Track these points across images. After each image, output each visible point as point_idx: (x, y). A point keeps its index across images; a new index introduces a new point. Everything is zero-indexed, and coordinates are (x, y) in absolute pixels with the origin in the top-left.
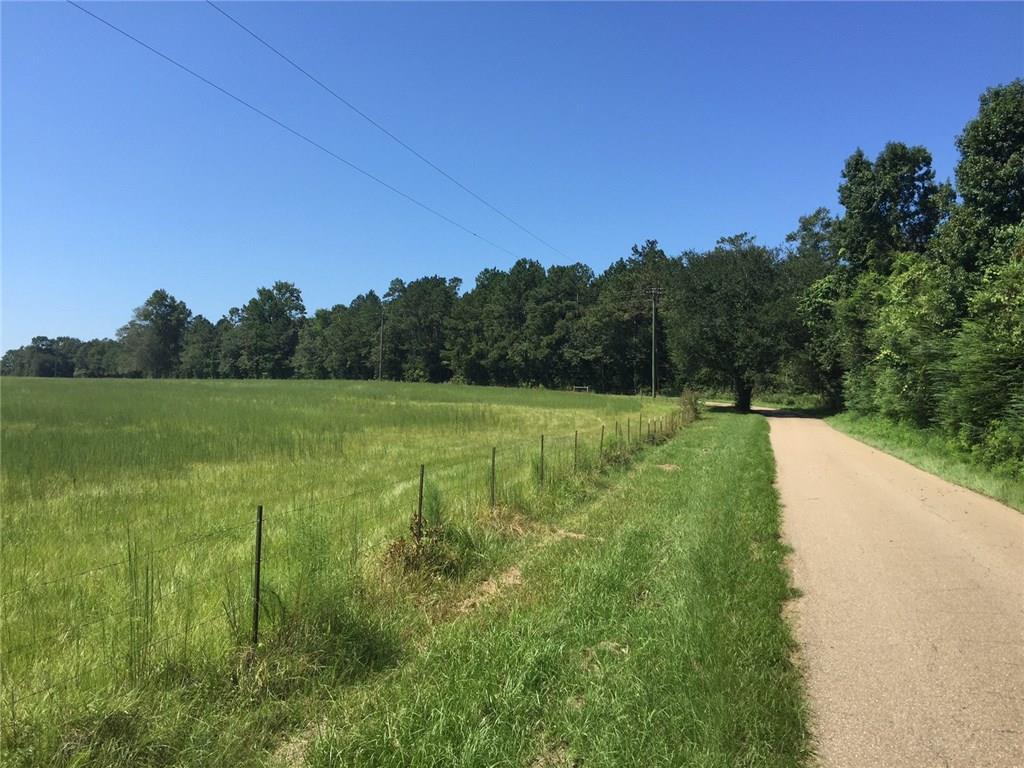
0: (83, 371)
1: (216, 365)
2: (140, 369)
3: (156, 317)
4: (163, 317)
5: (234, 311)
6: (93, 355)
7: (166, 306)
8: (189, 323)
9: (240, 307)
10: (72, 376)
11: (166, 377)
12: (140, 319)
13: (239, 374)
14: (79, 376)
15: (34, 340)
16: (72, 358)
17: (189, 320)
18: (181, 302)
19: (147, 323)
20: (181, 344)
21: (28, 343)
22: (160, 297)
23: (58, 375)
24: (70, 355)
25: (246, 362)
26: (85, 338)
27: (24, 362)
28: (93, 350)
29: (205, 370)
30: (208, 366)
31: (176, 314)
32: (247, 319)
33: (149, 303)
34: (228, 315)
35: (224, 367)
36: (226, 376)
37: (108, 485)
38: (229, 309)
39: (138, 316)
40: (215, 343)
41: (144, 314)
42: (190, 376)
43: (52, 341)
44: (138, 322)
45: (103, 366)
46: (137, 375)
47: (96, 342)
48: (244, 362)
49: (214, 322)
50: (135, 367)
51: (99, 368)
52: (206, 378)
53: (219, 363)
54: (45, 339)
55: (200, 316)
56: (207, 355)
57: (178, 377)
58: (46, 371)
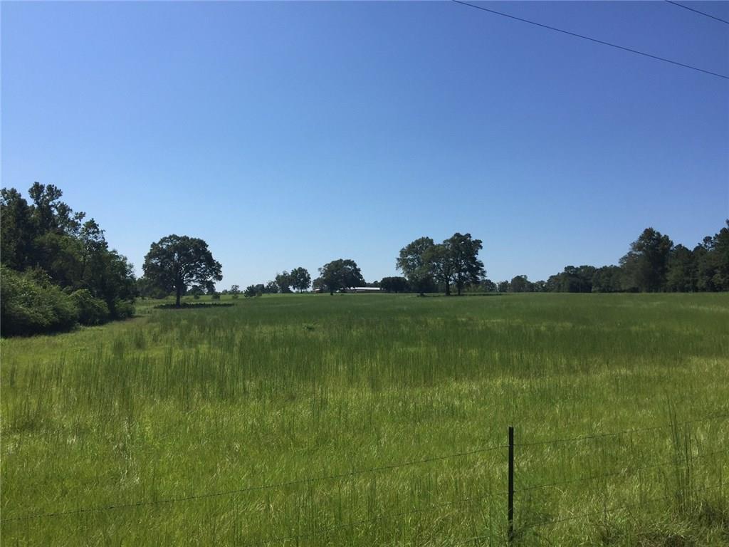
0: (598, 288)
1: (695, 282)
2: (636, 287)
3: (647, 248)
4: (652, 248)
5: (707, 239)
6: (604, 277)
7: (654, 240)
8: (671, 251)
9: (713, 236)
10: (590, 292)
11: (656, 291)
12: (635, 251)
13: (713, 288)
14: (595, 292)
15: (565, 268)
16: (590, 279)
17: (671, 248)
18: (665, 236)
19: (641, 252)
20: (666, 266)
21: (562, 270)
22: (649, 233)
23: (582, 292)
24: (589, 277)
25: (720, 279)
26: (598, 266)
27: (560, 283)
28: (604, 273)
29: (686, 286)
30: (688, 282)
31: (661, 245)
32: (719, 244)
33: (641, 238)
34: (702, 242)
35: (702, 283)
36: (704, 290)
37: (630, 367)
38: (703, 238)
39: (634, 249)
40: (693, 265)
41: (637, 246)
42: (675, 290)
43: (577, 268)
44: (634, 253)
45: (611, 285)
46: (635, 290)
47: (605, 267)
48: (718, 278)
49: (691, 248)
50: (633, 284)
51: (608, 286)
52: (687, 292)
53: (697, 280)
54: (572, 267)
55: (680, 245)
56: (687, 274)
57: (665, 291)
58: (574, 288)
